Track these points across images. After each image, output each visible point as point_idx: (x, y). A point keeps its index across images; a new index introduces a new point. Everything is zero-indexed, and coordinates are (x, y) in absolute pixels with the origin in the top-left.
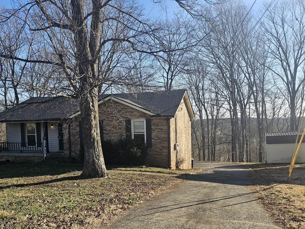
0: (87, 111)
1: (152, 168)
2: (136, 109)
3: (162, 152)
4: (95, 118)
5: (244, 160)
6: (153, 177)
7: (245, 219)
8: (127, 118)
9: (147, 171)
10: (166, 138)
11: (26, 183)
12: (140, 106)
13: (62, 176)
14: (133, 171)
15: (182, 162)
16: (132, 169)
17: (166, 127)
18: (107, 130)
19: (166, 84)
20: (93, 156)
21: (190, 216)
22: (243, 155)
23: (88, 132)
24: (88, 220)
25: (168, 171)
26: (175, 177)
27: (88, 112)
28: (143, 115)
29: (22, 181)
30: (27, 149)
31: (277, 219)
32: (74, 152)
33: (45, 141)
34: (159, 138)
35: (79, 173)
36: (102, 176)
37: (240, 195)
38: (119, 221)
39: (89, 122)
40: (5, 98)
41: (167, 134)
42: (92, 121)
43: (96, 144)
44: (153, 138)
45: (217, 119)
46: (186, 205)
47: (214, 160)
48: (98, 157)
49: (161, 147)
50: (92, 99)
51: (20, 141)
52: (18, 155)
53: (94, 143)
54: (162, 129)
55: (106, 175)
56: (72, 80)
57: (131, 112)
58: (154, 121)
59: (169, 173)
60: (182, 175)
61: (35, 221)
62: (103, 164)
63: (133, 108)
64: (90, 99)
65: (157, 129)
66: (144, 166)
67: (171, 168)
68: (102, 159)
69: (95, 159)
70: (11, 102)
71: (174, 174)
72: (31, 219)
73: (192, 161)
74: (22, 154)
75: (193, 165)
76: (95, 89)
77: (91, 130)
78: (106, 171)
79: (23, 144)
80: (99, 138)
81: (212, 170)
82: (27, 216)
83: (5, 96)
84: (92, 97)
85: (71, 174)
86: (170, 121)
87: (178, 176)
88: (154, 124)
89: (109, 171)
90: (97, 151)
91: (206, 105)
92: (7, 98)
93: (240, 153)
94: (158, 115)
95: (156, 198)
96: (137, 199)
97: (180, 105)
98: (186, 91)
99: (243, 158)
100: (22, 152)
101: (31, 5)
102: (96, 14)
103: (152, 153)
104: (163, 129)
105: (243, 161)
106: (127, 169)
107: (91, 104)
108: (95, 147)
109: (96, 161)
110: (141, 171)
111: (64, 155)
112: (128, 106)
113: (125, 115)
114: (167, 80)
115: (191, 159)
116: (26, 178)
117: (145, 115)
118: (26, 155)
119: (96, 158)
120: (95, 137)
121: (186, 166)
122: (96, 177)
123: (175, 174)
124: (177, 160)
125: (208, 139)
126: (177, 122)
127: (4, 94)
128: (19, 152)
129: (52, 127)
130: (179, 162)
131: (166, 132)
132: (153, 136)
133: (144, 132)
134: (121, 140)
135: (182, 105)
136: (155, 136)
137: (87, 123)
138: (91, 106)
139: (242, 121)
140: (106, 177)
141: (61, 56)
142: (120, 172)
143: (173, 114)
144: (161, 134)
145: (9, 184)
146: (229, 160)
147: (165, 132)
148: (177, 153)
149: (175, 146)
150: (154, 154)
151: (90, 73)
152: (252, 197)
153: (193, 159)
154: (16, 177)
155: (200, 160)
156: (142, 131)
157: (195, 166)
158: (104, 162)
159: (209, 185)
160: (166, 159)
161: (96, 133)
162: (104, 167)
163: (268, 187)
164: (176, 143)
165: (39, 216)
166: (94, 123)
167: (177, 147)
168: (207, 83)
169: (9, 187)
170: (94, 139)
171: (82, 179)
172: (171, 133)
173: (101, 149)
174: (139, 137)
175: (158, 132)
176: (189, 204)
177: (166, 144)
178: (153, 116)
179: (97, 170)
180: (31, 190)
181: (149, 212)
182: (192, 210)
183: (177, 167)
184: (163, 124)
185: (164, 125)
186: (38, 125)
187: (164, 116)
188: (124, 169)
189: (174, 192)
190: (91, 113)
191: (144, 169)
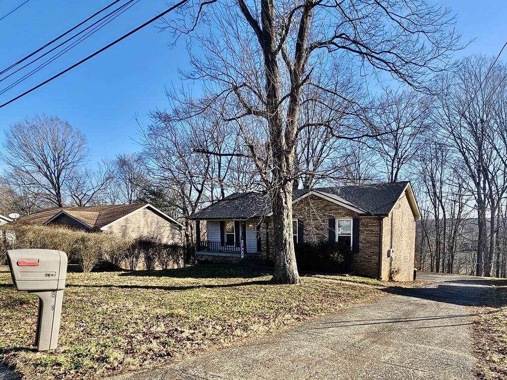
0: (278, 208)
1: (355, 277)
2: (341, 206)
3: (371, 259)
4: (287, 217)
5: (491, 274)
6: (353, 288)
7: (437, 344)
8: (331, 216)
9: (348, 281)
10: (377, 242)
11: (216, 284)
12: (347, 202)
13: (254, 279)
14: (333, 279)
15: (397, 272)
16: (332, 277)
17: (377, 229)
18: (307, 231)
19: (389, 174)
20: (284, 260)
21: (368, 335)
22: (490, 267)
23: (280, 232)
24: (255, 327)
25: (375, 281)
26: (380, 289)
27: (280, 209)
28: (350, 213)
29: (214, 281)
30: (225, 249)
31: (480, 349)
32: (272, 254)
33: (242, 241)
34: (368, 242)
35: (269, 277)
36: (293, 283)
37: (450, 317)
38: (286, 332)
39: (281, 221)
40: (212, 193)
41: (377, 237)
42: (284, 220)
43: (288, 246)
44: (361, 241)
45: (459, 220)
46: (373, 322)
47: (450, 271)
48: (289, 261)
49: (371, 252)
50: (286, 195)
51: (220, 240)
52: (216, 254)
53: (286, 245)
54: (372, 231)
55: (298, 281)
56: (263, 174)
57: (336, 210)
58: (363, 221)
59: (375, 285)
60: (391, 287)
61: (205, 322)
62: (295, 269)
63: (338, 205)
64: (283, 196)
65: (367, 230)
66: (347, 275)
67: (381, 279)
68: (294, 264)
69: (286, 263)
70: (217, 198)
71: (380, 286)
72: (202, 320)
73: (415, 272)
74: (220, 254)
75: (416, 277)
76: (289, 183)
77: (283, 230)
78: (298, 277)
79: (222, 244)
80: (292, 240)
81: (437, 284)
82: (201, 316)
83: (212, 192)
84: (285, 192)
85: (264, 279)
86: (382, 221)
87: (385, 289)
88: (363, 224)
89: (302, 278)
90: (289, 254)
91: (443, 200)
92: (213, 194)
93: (486, 264)
94: (368, 214)
95: (342, 311)
96: (319, 311)
97: (398, 201)
98: (409, 183)
99: (490, 272)
100: (220, 252)
101: (227, 92)
102: (293, 96)
103: (358, 260)
104: (374, 231)
105: (489, 276)
106: (326, 277)
107: (284, 200)
108: (286, 250)
109: (288, 265)
110: (341, 280)
111: (262, 257)
112: (332, 203)
113: (329, 213)
114: (392, 169)
115: (413, 269)
116: (219, 279)
117: (353, 214)
118: (224, 255)
119: (287, 261)
120: (287, 238)
121: (404, 278)
122: (287, 283)
123: (382, 286)
124: (391, 269)
125: (444, 244)
126: (393, 223)
127: (210, 190)
128: (217, 252)
129: (250, 225)
130: (393, 271)
131: (378, 234)
132: (361, 239)
133: (350, 234)
134: (322, 243)
135: (402, 200)
136: (363, 239)
137: (278, 222)
138: (284, 203)
139: (492, 222)
140: (298, 284)
141: (251, 147)
142: (316, 279)
143: (386, 213)
144: (371, 236)
145: (201, 284)
146: (472, 273)
147: (375, 234)
148: (391, 260)
149: (389, 252)
150: (361, 261)
151: (284, 165)
152: (466, 320)
153: (416, 270)
154: (210, 278)
155: (432, 271)
156: (348, 232)
157: (419, 279)
158: (296, 267)
159: (418, 302)
160: (375, 267)
161: (289, 235)
162: (296, 272)
163: (496, 310)
164: (391, 248)
165: (211, 318)
166: (286, 222)
167: (392, 254)
168: (448, 172)
169: (199, 287)
170: (286, 240)
171: (272, 284)
172: (383, 236)
173: (293, 252)
174: (344, 239)
175: (367, 234)
176: (377, 322)
177: (376, 250)
178: (361, 215)
179: (289, 276)
180: (218, 291)
181: (324, 326)
182: (375, 329)
183: (391, 278)
184: (374, 224)
185: (375, 226)
186: (237, 223)
187: (375, 215)
188: (323, 276)
189: (368, 307)
190: (284, 211)
191: (345, 278)
